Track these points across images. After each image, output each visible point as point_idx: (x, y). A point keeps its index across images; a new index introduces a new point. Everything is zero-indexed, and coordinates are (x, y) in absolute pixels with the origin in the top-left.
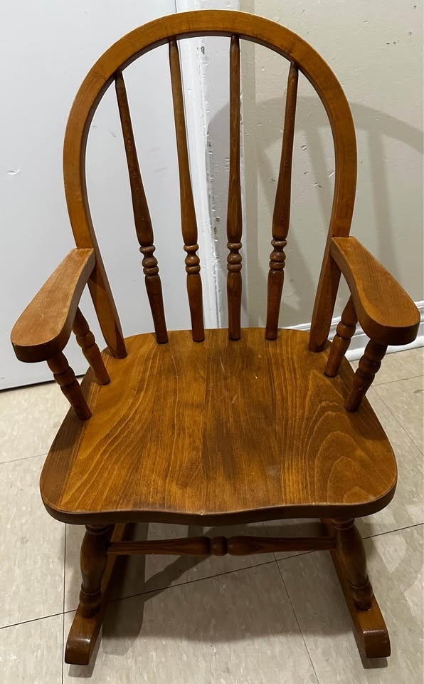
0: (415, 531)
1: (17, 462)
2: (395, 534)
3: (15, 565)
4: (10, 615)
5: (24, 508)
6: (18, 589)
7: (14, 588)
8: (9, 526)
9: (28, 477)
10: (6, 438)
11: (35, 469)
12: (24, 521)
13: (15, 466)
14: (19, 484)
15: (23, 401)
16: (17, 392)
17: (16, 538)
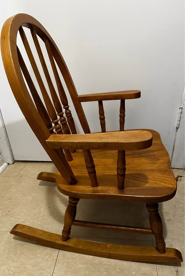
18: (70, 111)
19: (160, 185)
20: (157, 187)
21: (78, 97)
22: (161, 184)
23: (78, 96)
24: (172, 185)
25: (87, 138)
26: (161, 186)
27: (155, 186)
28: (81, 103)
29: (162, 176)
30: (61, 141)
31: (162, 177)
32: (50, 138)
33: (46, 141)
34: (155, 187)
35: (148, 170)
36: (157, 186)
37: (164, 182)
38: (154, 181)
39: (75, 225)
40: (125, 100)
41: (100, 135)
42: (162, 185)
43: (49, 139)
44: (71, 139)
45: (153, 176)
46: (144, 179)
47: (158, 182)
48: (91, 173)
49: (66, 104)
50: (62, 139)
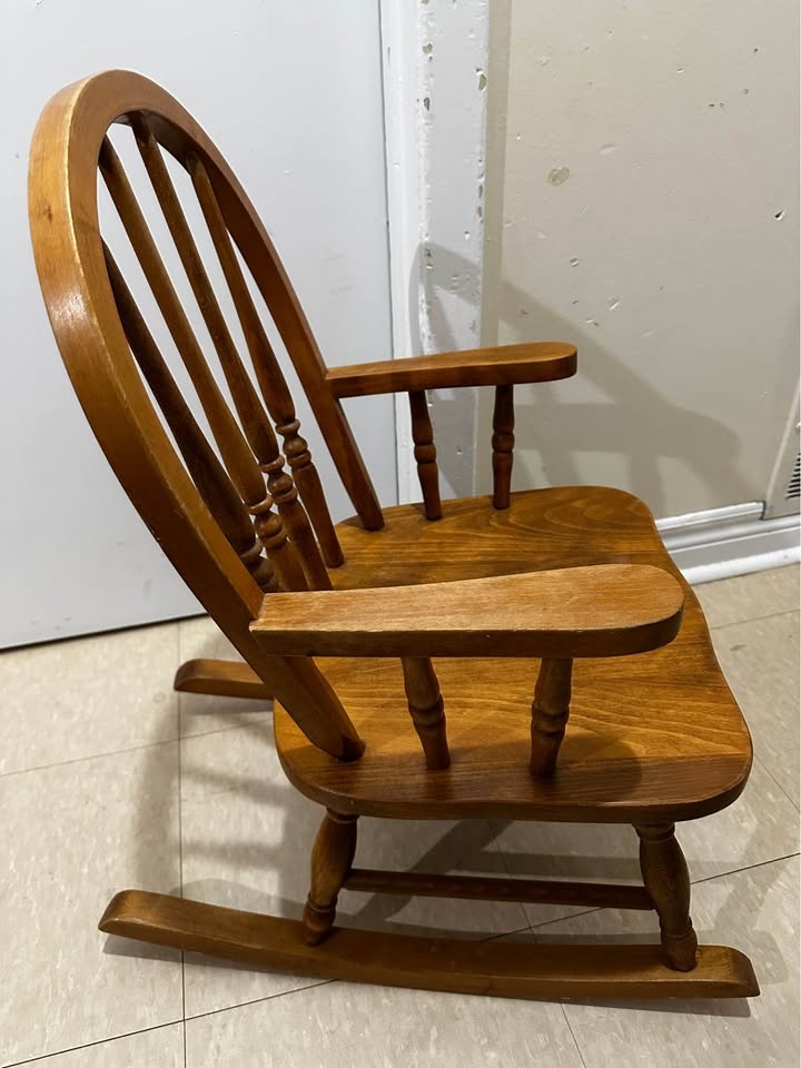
0: (748, 878)
1: (95, 761)
2: (717, 883)
3: (97, 940)
4: (92, 1024)
5: (109, 840)
6: (105, 979)
7: (97, 977)
8: (85, 870)
9: (115, 787)
10: (75, 719)
11: (126, 773)
12: (110, 861)
13: (92, 767)
14: (99, 798)
15: (101, 657)
16: (90, 642)
17: (98, 890)
18: (304, 442)
19: (690, 748)
20: (682, 758)
21: (328, 378)
22: (691, 744)
23: (326, 371)
24: (736, 746)
25: (417, 609)
26: (693, 752)
27: (670, 753)
28: (341, 400)
29: (690, 703)
30: (312, 628)
31: (690, 708)
32: (263, 612)
33: (251, 628)
34: (670, 759)
35: (635, 679)
36: (679, 755)
37: (700, 732)
38: (662, 728)
39: (352, 887)
40: (515, 386)
41: (471, 594)
42: (697, 746)
43: (261, 620)
44: (352, 618)
45: (657, 706)
46: (625, 724)
47: (681, 735)
48: (430, 727)
49: (286, 416)
50: (316, 618)
